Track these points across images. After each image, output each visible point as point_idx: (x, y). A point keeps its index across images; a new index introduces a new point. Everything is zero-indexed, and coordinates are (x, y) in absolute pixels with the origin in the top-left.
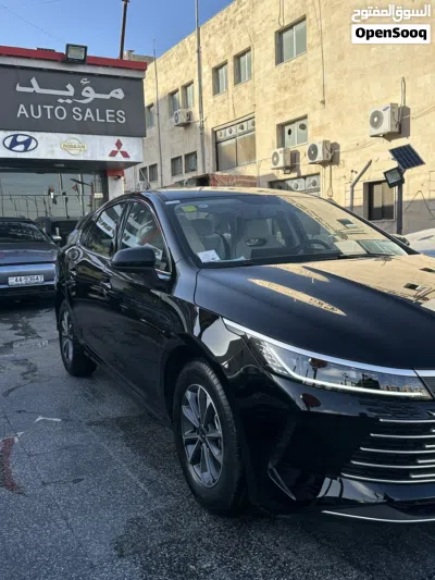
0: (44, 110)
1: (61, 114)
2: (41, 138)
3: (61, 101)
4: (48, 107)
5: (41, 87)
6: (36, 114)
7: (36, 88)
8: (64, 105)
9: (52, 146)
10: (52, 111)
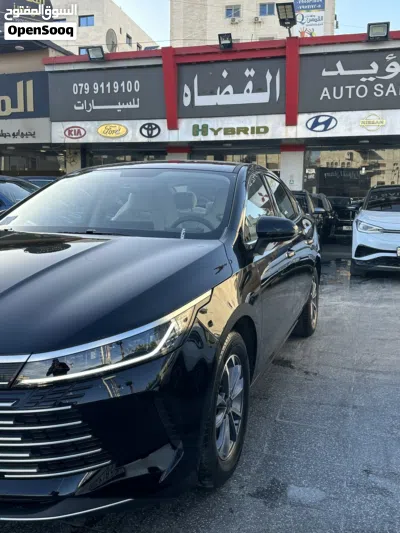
0: (346, 91)
1: (362, 91)
2: (341, 118)
3: (363, 80)
4: (350, 87)
5: (345, 69)
6: (338, 95)
7: (341, 71)
8: (366, 83)
9: (351, 124)
10: (354, 90)
